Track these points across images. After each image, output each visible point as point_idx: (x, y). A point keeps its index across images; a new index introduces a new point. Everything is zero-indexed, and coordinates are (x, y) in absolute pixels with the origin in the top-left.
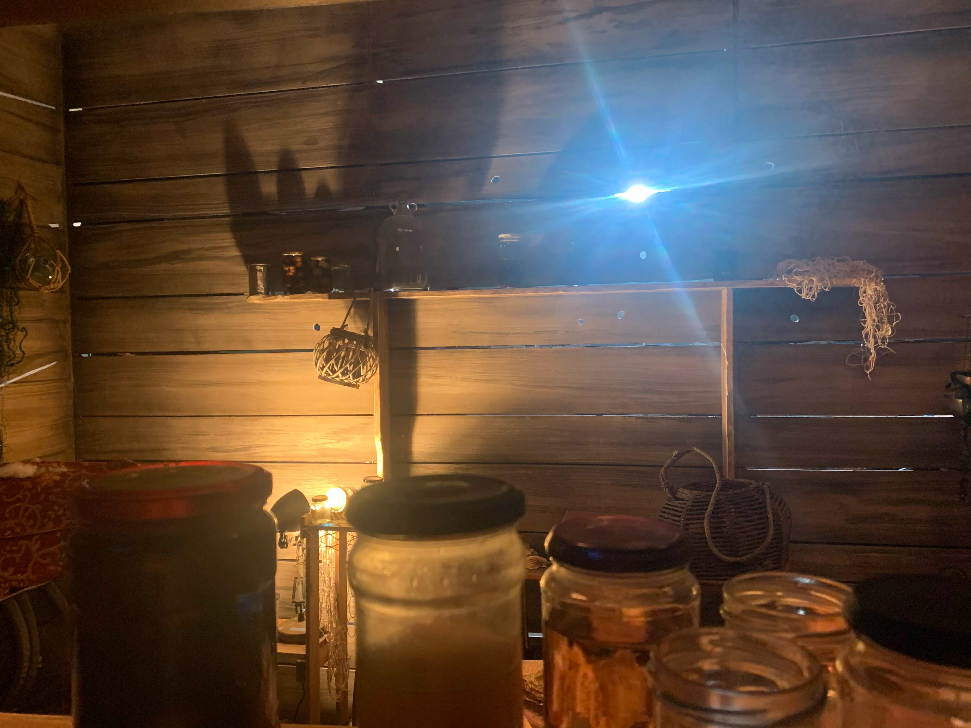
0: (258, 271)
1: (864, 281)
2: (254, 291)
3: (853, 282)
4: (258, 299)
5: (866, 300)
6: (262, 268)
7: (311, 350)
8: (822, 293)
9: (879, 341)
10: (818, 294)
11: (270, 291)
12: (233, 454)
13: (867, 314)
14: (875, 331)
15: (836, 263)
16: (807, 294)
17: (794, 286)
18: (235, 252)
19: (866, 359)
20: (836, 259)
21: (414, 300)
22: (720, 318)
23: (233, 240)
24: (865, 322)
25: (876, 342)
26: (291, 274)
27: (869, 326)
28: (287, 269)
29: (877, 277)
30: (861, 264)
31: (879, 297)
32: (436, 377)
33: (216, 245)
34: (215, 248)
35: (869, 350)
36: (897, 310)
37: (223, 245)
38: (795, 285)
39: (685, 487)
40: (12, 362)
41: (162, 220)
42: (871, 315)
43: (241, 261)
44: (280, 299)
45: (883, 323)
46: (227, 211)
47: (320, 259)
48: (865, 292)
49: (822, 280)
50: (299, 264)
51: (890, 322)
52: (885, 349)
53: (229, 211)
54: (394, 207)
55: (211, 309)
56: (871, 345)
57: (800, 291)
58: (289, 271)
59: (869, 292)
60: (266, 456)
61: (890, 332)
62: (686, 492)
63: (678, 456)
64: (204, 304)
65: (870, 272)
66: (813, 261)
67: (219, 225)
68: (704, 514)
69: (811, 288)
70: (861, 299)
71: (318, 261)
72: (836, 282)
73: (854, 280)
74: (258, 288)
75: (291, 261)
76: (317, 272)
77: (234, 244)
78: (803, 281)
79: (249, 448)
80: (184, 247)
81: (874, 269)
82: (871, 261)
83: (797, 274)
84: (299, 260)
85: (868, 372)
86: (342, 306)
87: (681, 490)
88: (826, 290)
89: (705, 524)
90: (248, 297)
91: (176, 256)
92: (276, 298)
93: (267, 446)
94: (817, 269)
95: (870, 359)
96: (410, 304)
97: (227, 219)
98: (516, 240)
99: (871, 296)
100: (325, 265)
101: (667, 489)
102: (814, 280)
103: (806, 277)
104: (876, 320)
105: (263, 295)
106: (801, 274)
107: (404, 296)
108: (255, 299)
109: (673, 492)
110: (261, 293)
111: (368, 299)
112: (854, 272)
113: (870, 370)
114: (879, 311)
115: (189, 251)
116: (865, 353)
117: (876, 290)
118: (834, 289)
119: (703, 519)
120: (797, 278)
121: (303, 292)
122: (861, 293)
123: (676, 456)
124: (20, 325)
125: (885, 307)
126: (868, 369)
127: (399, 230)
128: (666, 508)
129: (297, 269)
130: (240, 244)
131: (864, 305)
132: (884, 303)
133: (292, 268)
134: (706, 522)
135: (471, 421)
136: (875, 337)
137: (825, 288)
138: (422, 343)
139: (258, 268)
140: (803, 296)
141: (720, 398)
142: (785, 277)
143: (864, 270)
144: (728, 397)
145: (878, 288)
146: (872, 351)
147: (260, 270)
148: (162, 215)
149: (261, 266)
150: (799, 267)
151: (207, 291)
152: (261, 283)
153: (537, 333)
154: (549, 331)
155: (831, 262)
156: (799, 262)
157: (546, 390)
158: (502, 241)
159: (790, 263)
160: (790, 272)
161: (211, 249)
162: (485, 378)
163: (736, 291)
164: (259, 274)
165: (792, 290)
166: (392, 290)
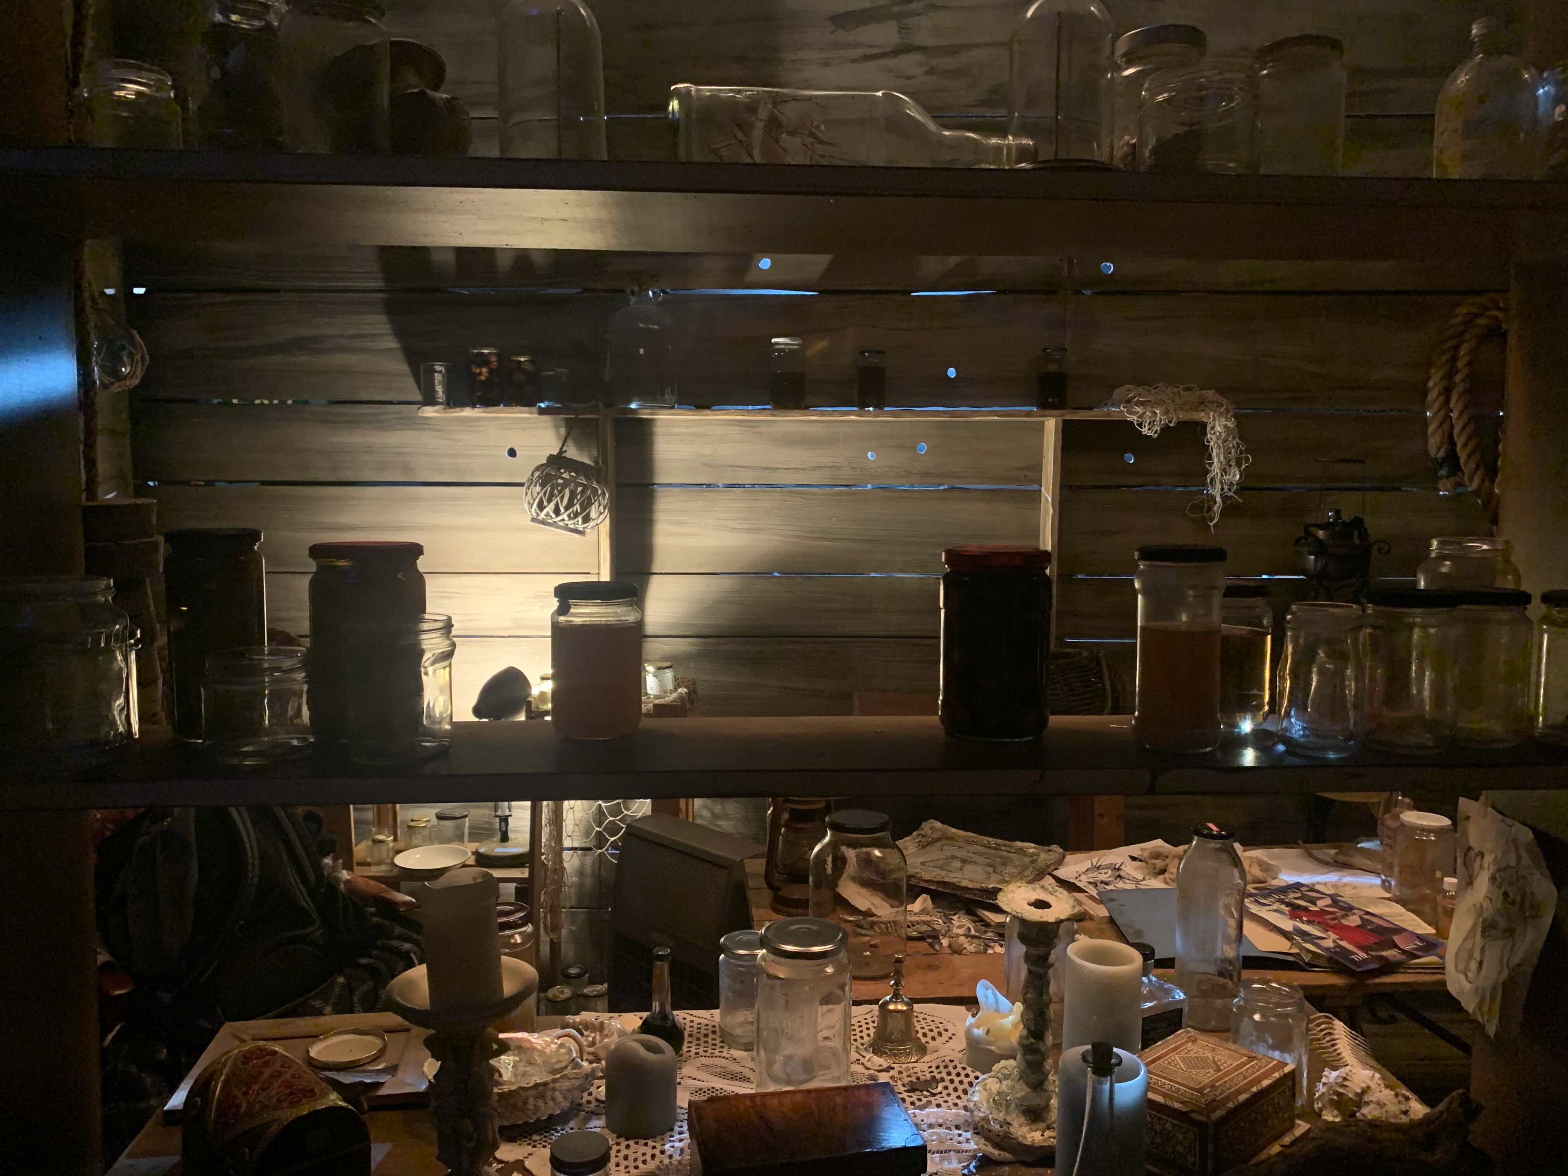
0: (437, 372)
1: (1214, 416)
2: (430, 400)
3: (1201, 416)
4: (436, 412)
5: (1214, 437)
6: (442, 369)
8: (1166, 429)
9: (1226, 488)
10: (1161, 429)
11: (454, 401)
13: (1214, 454)
14: (1222, 475)
15: (1182, 393)
16: (1149, 429)
17: (1133, 418)
18: (392, 343)
19: (1210, 509)
20: (1182, 387)
21: (654, 421)
22: (1040, 454)
23: (388, 326)
24: (1211, 465)
25: (1222, 489)
26: (483, 378)
27: (1216, 468)
28: (478, 371)
29: (1228, 411)
30: (1210, 394)
31: (1228, 435)
32: (679, 523)
33: (362, 332)
34: (361, 336)
35: (1213, 497)
36: (1247, 451)
37: (372, 332)
42: (1218, 455)
43: (400, 355)
44: (468, 412)
45: (1231, 466)
46: (380, 284)
47: (522, 359)
48: (1213, 428)
49: (1167, 412)
50: (494, 365)
51: (1239, 465)
52: (1231, 497)
53: (382, 284)
54: (633, 294)
55: (354, 422)
56: (1216, 492)
57: (1140, 425)
58: (480, 374)
59: (1218, 429)
61: (1238, 477)
64: (346, 415)
65: (1220, 405)
66: (1154, 388)
67: (367, 303)
69: (1154, 422)
70: (1209, 436)
71: (520, 361)
73: (1203, 414)
74: (435, 395)
75: (483, 360)
76: (519, 377)
77: (391, 332)
78: (1145, 413)
80: (311, 332)
81: (1225, 402)
82: (1220, 391)
83: (1137, 404)
84: (494, 359)
85: (1212, 524)
86: (549, 424)
88: (1171, 425)
90: (419, 408)
91: (299, 345)
92: (462, 411)
94: (1160, 400)
95: (1215, 508)
97: (381, 295)
98: (796, 347)
99: (1220, 433)
100: (529, 367)
102: (1158, 412)
103: (1149, 408)
104: (1224, 463)
105: (443, 407)
106: (1142, 404)
107: (644, 414)
108: (429, 412)
110: (441, 404)
111: (595, 416)
112: (1202, 404)
113: (1215, 521)
114: (1228, 452)
115: (320, 338)
116: (1209, 501)
117: (1226, 426)
118: (1181, 424)
121: (498, 405)
122: (1208, 429)
125: (1233, 447)
126: (1212, 520)
127: (641, 325)
129: (491, 372)
130: (400, 333)
131: (1212, 443)
132: (1233, 442)
133: (484, 370)
135: (726, 583)
136: (1221, 483)
137: (1170, 422)
139: (438, 368)
140: (1145, 431)
142: (1124, 407)
143: (1213, 402)
145: (1229, 424)
146: (1218, 499)
147: (441, 372)
148: (277, 284)
149: (442, 365)
150: (1140, 395)
151: (346, 397)
152: (439, 389)
153: (815, 469)
154: (831, 467)
155: (1176, 390)
156: (1140, 390)
157: (824, 543)
158: (777, 347)
159: (1130, 390)
160: (1128, 401)
161: (353, 337)
162: (746, 527)
163: (1066, 423)
164: (438, 377)
165: (1132, 423)
166: (633, 406)
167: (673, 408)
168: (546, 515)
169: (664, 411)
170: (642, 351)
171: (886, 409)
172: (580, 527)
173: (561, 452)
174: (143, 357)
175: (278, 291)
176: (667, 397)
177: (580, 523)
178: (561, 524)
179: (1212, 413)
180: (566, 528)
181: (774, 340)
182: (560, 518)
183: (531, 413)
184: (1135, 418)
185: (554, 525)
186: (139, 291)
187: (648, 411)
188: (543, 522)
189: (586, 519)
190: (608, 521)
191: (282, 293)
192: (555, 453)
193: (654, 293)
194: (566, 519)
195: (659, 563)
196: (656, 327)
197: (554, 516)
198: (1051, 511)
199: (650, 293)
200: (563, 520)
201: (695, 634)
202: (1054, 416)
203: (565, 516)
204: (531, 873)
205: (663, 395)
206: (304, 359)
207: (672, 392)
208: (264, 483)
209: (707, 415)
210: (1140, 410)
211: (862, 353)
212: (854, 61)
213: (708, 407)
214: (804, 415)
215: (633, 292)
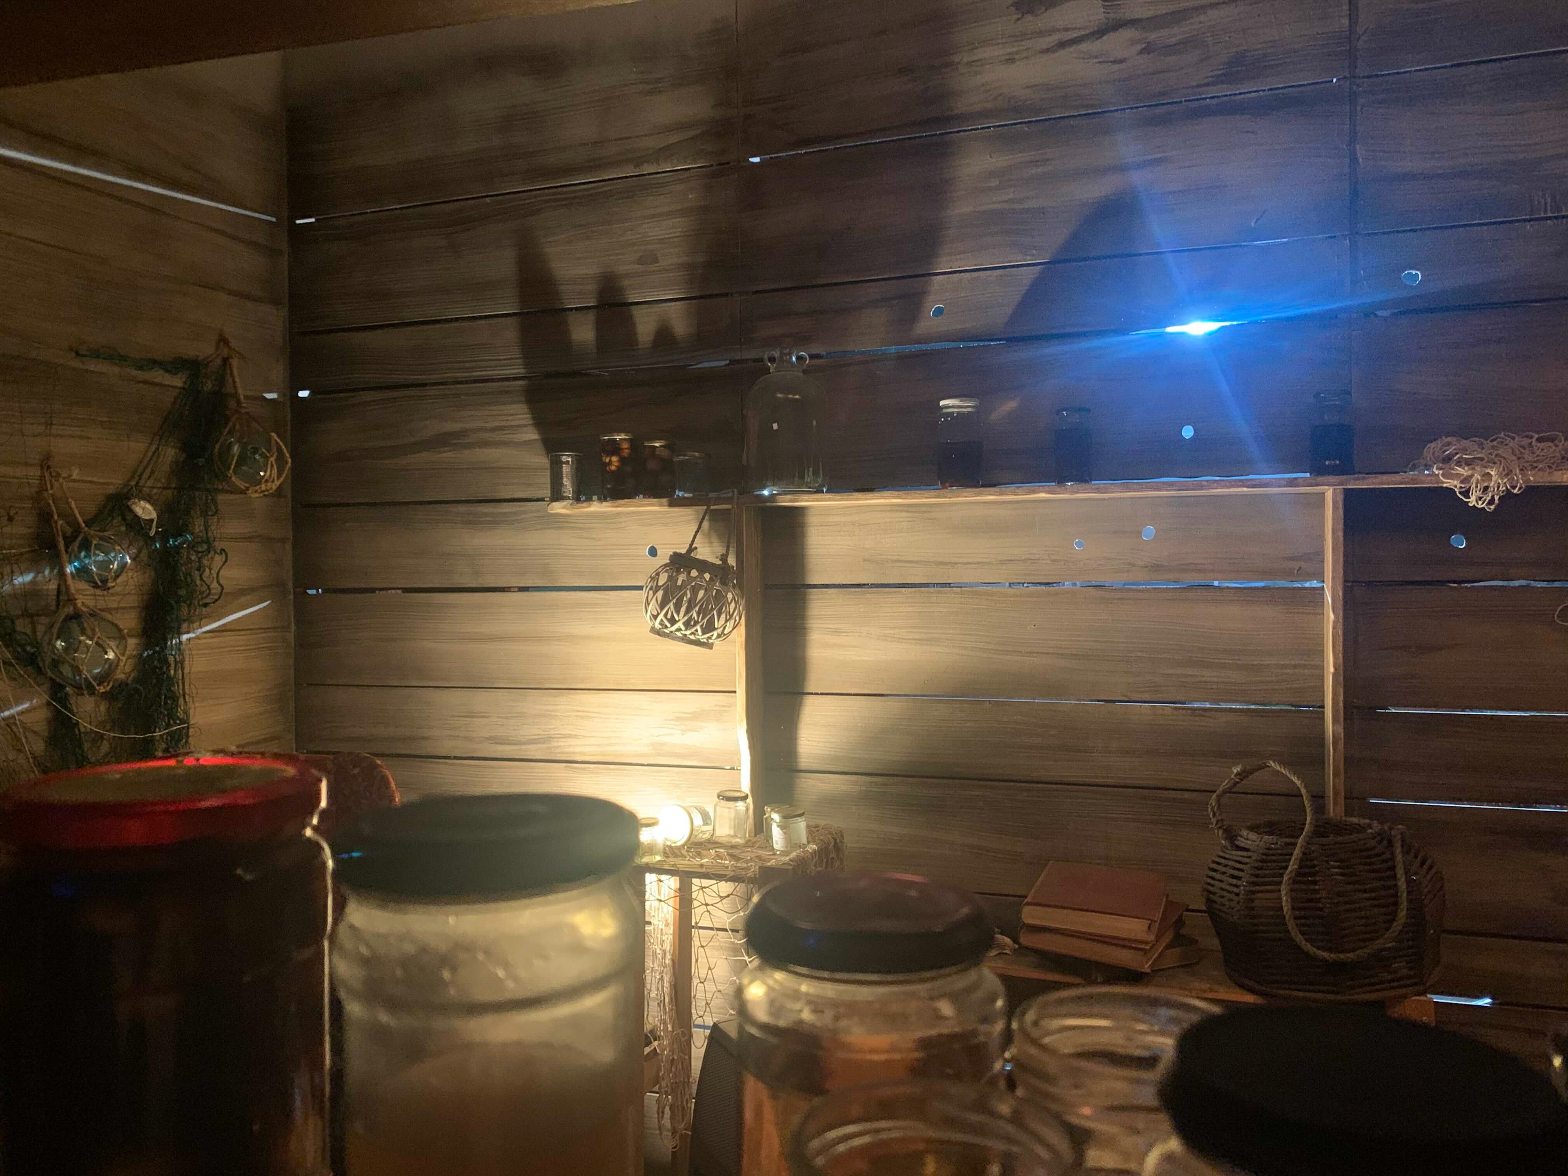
0: (565, 463)
3: (1565, 477)
6: (570, 459)
7: (640, 588)
8: (1507, 496)
10: (1500, 498)
11: (582, 494)
12: (523, 747)
15: (1535, 444)
16: (1480, 499)
17: (1453, 484)
18: (532, 435)
20: (1536, 436)
21: (803, 509)
23: (528, 416)
26: (613, 468)
28: (607, 460)
32: (836, 632)
33: (504, 423)
34: (501, 428)
37: (512, 423)
38: (1455, 482)
39: (1251, 829)
40: (207, 601)
41: (425, 385)
44: (596, 507)
46: (519, 370)
47: (657, 445)
49: (1508, 473)
50: (626, 453)
53: (523, 371)
54: (772, 360)
55: (495, 522)
57: (1466, 493)
58: (610, 463)
60: (573, 753)
62: (1253, 836)
63: (1243, 775)
64: (486, 515)
66: (1492, 440)
67: (507, 392)
68: (1282, 876)
69: (1486, 489)
71: (654, 447)
72: (1533, 478)
74: (564, 490)
75: (614, 448)
76: (652, 465)
77: (530, 421)
78: (1472, 476)
79: (550, 738)
80: (456, 426)
83: (1459, 463)
84: (625, 445)
86: (692, 517)
87: (1245, 833)
88: (1515, 491)
89: (1283, 893)
90: (548, 505)
91: (444, 441)
93: (576, 737)
94: (1499, 456)
96: (796, 515)
97: (522, 383)
98: (969, 410)
100: (665, 453)
101: (1221, 832)
102: (1492, 473)
103: (1478, 468)
106: (1468, 463)
107: (785, 501)
108: (558, 508)
109: (1231, 836)
110: (569, 498)
111: (729, 506)
112: (1565, 461)
115: (463, 433)
118: (1531, 490)
119: (1280, 883)
120: (1460, 470)
121: (631, 497)
123: (1238, 774)
124: (218, 545)
127: (779, 395)
128: (1219, 864)
129: (622, 460)
130: (540, 423)
133: (614, 459)
134: (1284, 889)
135: (893, 707)
137: (1514, 487)
138: (814, 578)
139: (564, 459)
140: (1472, 501)
141: (1321, 678)
142: (1439, 469)
144: (1335, 675)
147: (568, 463)
148: (423, 378)
149: (568, 456)
150: (1465, 450)
151: (490, 496)
152: (567, 482)
153: (1002, 562)
154: (1025, 561)
155: (1525, 442)
156: (1465, 443)
157: (1017, 658)
158: (945, 411)
159: (1449, 444)
160: (1448, 459)
161: (494, 430)
162: (917, 636)
163: (1348, 493)
164: (566, 469)
165: (1451, 491)
166: (766, 493)
167: (821, 492)
169: (806, 497)
171: (1093, 482)
173: (691, 549)
177: (701, 632)
181: (942, 403)
182: (675, 627)
183: (661, 505)
186: (304, 394)
189: (709, 628)
190: (742, 629)
191: (428, 387)
192: (684, 551)
193: (798, 358)
195: (815, 681)
198: (1333, 616)
199: (794, 358)
202: (1332, 485)
206: (447, 455)
210: (1463, 471)
211: (1059, 412)
212: (1047, 51)
215: (771, 358)
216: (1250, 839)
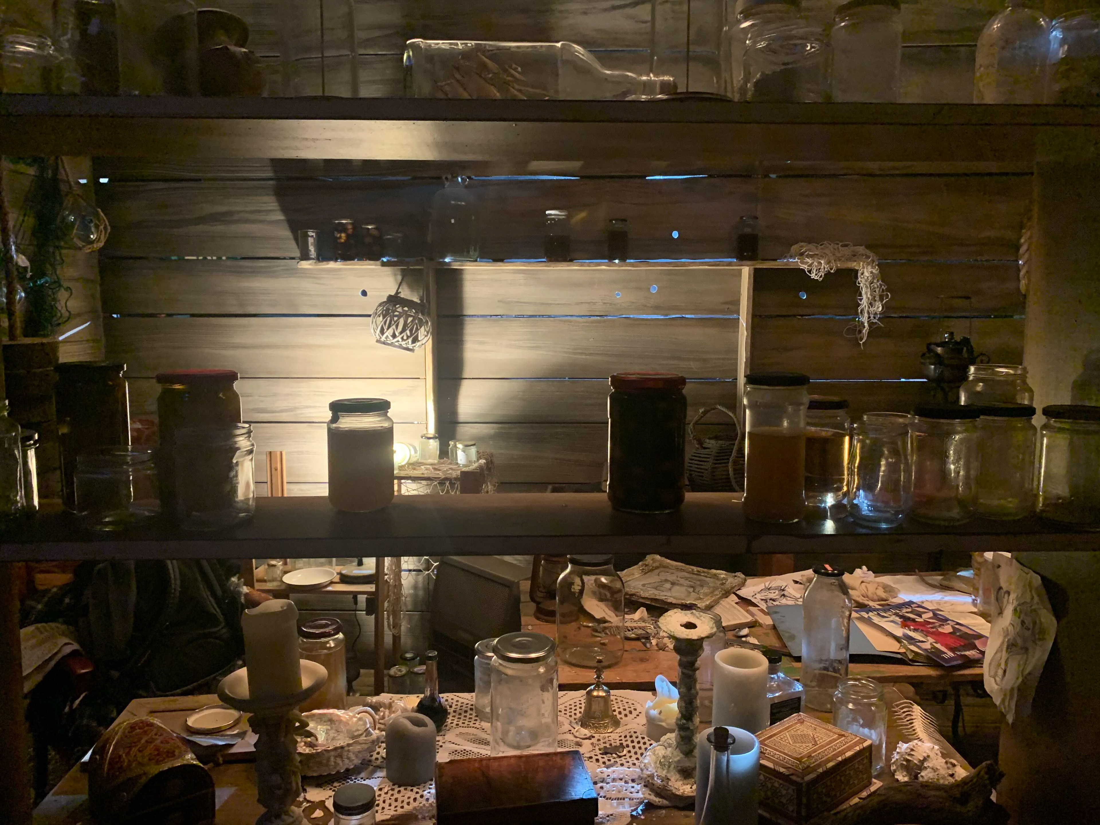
0: (309, 236)
1: (863, 265)
2: (305, 256)
3: (853, 265)
4: (310, 265)
5: (863, 280)
6: (314, 234)
8: (828, 274)
9: (872, 316)
10: (825, 274)
11: (322, 257)
12: (277, 414)
13: (863, 292)
14: (869, 308)
15: (840, 248)
16: (816, 275)
18: (280, 216)
19: (860, 332)
20: (841, 244)
21: (462, 270)
22: (739, 293)
23: (276, 204)
24: (861, 300)
25: (869, 317)
26: (343, 241)
27: (864, 302)
28: (338, 236)
29: (873, 261)
30: (861, 249)
31: (874, 278)
32: (482, 343)
33: (258, 208)
34: (259, 211)
35: (863, 323)
36: (887, 290)
37: (266, 209)
39: (710, 438)
40: (60, 321)
42: (866, 293)
43: (286, 225)
44: (331, 265)
45: (875, 301)
46: (270, 174)
47: (370, 227)
48: (862, 274)
49: (829, 262)
50: (350, 231)
51: (881, 300)
52: (876, 323)
55: (255, 272)
56: (865, 319)
57: (810, 272)
58: (340, 238)
59: (866, 274)
60: (313, 417)
61: (880, 309)
62: (713, 442)
63: (705, 413)
64: (248, 267)
65: (868, 257)
66: (821, 245)
67: (262, 188)
68: (728, 459)
69: (820, 269)
70: (859, 279)
71: (368, 228)
72: (839, 265)
73: (855, 264)
74: (310, 253)
75: (342, 228)
76: (368, 240)
77: (278, 208)
78: (813, 263)
80: (225, 209)
81: (871, 254)
82: (869, 247)
83: (809, 256)
84: (350, 227)
85: (861, 343)
86: (390, 273)
87: (708, 441)
88: (832, 272)
89: (730, 467)
90: (299, 262)
91: (216, 218)
92: (328, 264)
93: (314, 407)
94: (825, 253)
95: (864, 331)
96: (458, 274)
97: (271, 182)
98: (563, 217)
99: (868, 277)
100: (375, 233)
101: (695, 442)
102: (822, 262)
103: (816, 259)
104: (870, 298)
105: (314, 261)
106: (811, 256)
107: (456, 266)
108: (305, 265)
110: (313, 259)
111: (422, 267)
112: (854, 257)
113: (864, 341)
114: (873, 291)
115: (230, 213)
116: (859, 326)
117: (872, 272)
118: (839, 271)
119: (728, 463)
120: (807, 260)
121: (353, 259)
122: (859, 274)
123: (702, 413)
124: (65, 284)
125: (878, 287)
126: (861, 339)
128: (695, 456)
129: (348, 236)
130: (285, 209)
131: (862, 285)
132: (877, 284)
133: (343, 235)
134: (730, 465)
135: (513, 385)
136: (868, 313)
137: (831, 269)
138: (468, 311)
139: (311, 234)
140: (813, 276)
141: (736, 365)
142: (798, 259)
143: (863, 255)
144: (746, 363)
145: (874, 271)
146: (866, 324)
147: (312, 236)
148: (199, 175)
149: (313, 232)
150: (810, 250)
151: (250, 255)
152: (312, 249)
153: (577, 304)
154: (589, 303)
155: (836, 246)
156: (810, 246)
157: (584, 357)
158: (549, 217)
159: (802, 247)
160: (802, 254)
161: (253, 212)
162: (530, 345)
163: (755, 269)
164: (311, 240)
165: (803, 270)
166: (447, 260)
167: (476, 261)
168: (386, 338)
169: (469, 264)
170: (453, 221)
171: (628, 261)
172: (410, 346)
173: (397, 293)
174: (105, 228)
175: (200, 180)
176: (471, 253)
177: (410, 343)
178: (397, 344)
179: (861, 263)
180: (401, 347)
181: (547, 212)
182: (396, 340)
183: (376, 265)
184: (806, 266)
185: (392, 344)
186: (104, 180)
187: (459, 263)
188: (384, 343)
189: (415, 340)
190: (430, 341)
191: (203, 181)
192: (393, 293)
193: (462, 179)
194: (400, 340)
195: (468, 371)
196: (463, 203)
197: (391, 338)
198: (745, 333)
199: (460, 179)
200: (398, 341)
201: (495, 421)
202: (747, 266)
203: (399, 338)
204: (377, 588)
205: (468, 252)
206: (219, 228)
207: (475, 250)
208: (193, 315)
209: (501, 266)
210: (809, 261)
211: (611, 221)
212: (605, 10)
213: (501, 260)
214: (569, 266)
215: (446, 178)
216: (711, 443)
